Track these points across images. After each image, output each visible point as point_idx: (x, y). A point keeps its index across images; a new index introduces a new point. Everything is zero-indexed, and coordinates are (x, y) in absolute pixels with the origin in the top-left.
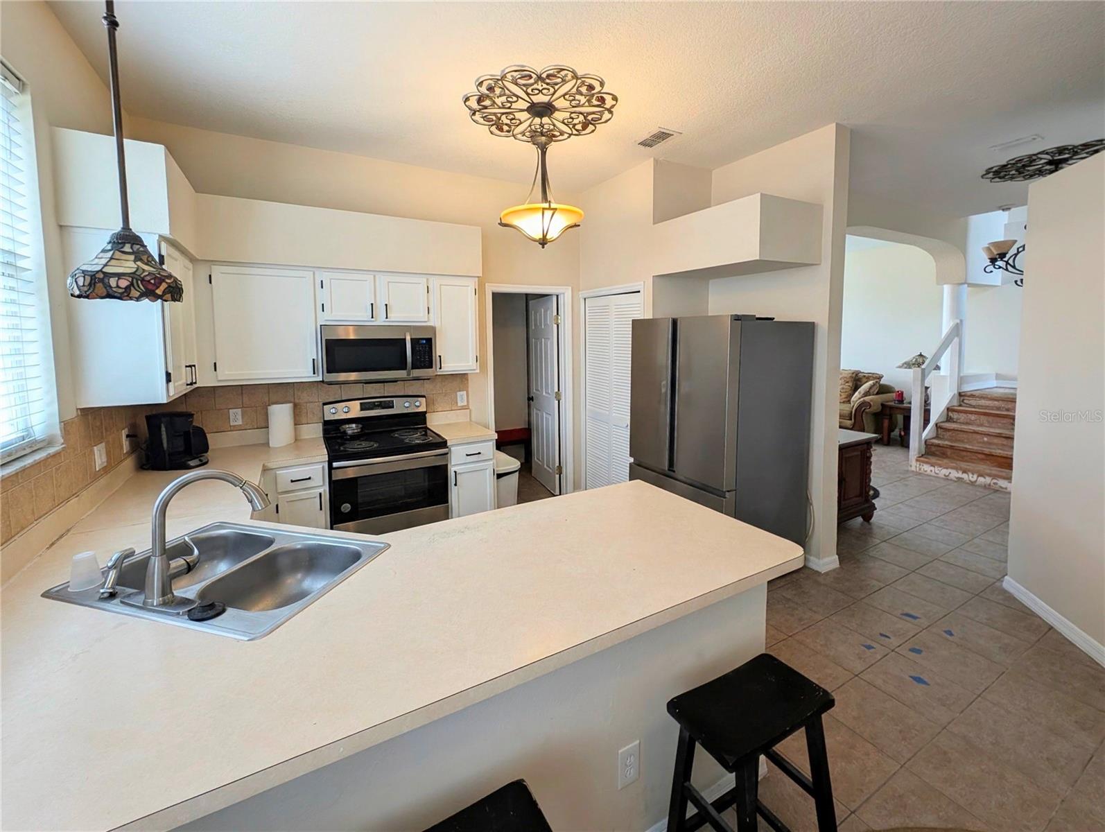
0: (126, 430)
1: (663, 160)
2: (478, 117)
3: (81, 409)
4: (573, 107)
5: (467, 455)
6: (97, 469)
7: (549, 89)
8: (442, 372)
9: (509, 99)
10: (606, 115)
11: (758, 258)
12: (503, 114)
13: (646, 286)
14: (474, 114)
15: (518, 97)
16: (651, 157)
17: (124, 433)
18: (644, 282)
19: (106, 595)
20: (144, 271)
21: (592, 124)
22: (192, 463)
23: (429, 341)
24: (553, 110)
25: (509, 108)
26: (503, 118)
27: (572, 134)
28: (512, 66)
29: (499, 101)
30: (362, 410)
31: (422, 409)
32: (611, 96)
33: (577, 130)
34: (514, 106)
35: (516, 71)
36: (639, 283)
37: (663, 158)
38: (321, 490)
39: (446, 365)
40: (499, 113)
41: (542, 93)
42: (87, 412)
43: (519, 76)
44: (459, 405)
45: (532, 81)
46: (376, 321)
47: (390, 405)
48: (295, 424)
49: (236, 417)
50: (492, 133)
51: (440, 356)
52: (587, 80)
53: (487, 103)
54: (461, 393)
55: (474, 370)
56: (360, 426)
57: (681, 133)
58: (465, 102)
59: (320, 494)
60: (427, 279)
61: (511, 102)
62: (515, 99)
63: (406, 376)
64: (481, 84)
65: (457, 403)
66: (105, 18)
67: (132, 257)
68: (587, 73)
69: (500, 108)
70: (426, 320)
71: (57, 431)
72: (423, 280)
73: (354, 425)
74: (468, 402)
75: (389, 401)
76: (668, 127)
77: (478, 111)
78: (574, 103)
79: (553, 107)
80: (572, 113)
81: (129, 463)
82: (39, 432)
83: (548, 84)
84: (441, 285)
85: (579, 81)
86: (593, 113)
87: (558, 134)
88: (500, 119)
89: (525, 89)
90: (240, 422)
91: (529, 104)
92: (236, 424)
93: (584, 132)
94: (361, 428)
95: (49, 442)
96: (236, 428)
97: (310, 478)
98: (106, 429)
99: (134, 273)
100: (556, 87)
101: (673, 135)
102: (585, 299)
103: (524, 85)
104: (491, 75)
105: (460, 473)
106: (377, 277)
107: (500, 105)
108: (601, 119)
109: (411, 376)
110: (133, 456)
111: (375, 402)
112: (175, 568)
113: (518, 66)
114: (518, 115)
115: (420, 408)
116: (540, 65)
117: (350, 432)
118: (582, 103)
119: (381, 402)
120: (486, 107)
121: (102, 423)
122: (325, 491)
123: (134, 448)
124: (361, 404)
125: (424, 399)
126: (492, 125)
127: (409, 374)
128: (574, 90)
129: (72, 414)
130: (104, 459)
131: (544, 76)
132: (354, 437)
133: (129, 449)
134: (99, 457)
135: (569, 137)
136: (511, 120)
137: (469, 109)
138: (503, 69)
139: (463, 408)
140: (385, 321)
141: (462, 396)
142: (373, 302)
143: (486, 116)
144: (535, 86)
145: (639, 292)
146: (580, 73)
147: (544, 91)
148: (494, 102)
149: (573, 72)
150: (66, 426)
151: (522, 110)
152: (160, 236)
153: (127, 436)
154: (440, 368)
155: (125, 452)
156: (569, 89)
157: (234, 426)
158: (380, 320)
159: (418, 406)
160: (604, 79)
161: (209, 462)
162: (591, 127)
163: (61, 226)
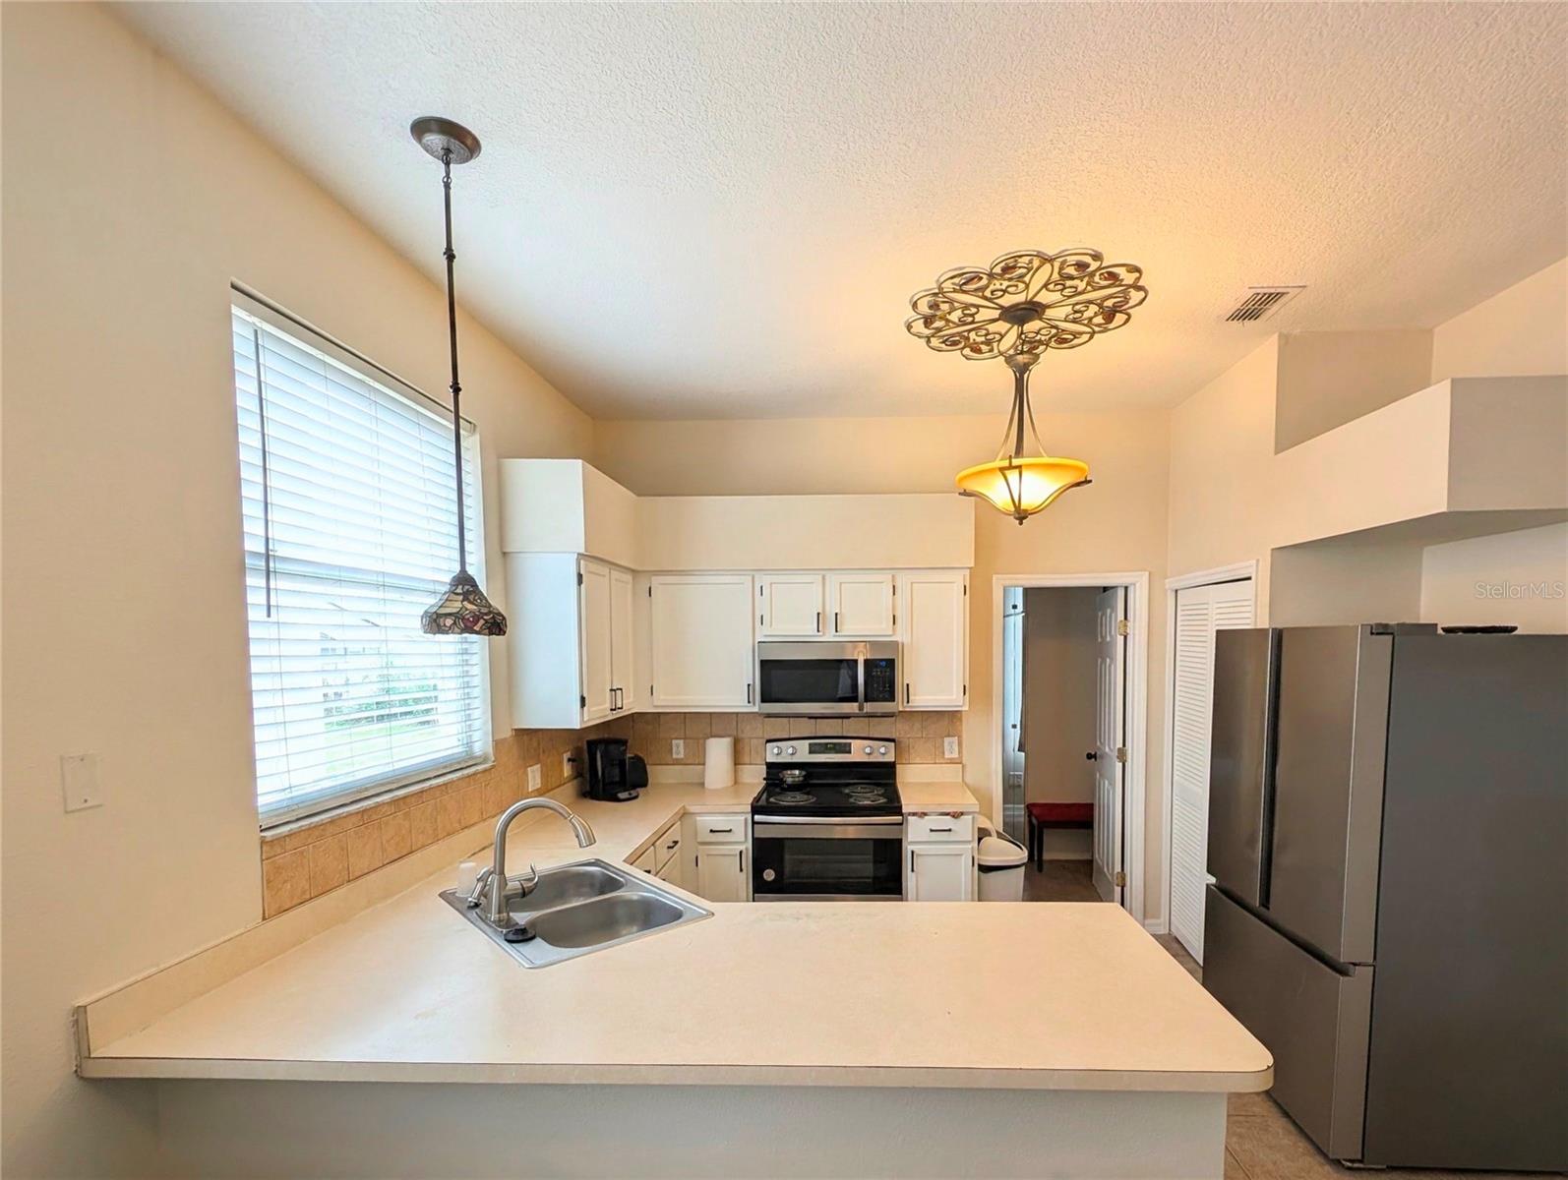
0: (569, 753)
1: (1301, 332)
2: (935, 342)
3: (516, 730)
4: (1070, 297)
5: (932, 831)
6: (530, 790)
7: (1017, 286)
8: (911, 707)
9: (966, 312)
10: (1135, 296)
11: (1444, 509)
12: (969, 331)
13: (1259, 567)
14: (928, 342)
15: (977, 307)
16: (1274, 333)
17: (566, 756)
18: (1258, 561)
19: (472, 904)
20: (467, 609)
21: (1121, 312)
22: (621, 796)
23: (891, 663)
24: (1039, 309)
25: (973, 322)
26: (972, 335)
27: (1094, 332)
28: (946, 272)
29: (955, 317)
30: (811, 752)
31: (890, 758)
32: (1124, 269)
33: (1099, 325)
34: (978, 318)
35: (952, 278)
36: (1247, 564)
37: (1299, 330)
38: (742, 847)
39: (917, 698)
40: (964, 331)
41: (1009, 293)
42: (521, 733)
43: (963, 281)
44: (946, 757)
45: (984, 282)
46: (824, 634)
47: (846, 749)
48: (735, 764)
49: (679, 749)
50: (967, 358)
51: (908, 685)
52: (1068, 258)
53: (938, 324)
54: (950, 739)
55: (961, 706)
56: (804, 773)
57: (1305, 287)
58: (909, 331)
59: (741, 852)
60: (893, 576)
61: (972, 315)
62: (974, 310)
63: (857, 711)
64: (915, 305)
65: (943, 753)
66: (451, 387)
67: (461, 598)
68: (1063, 248)
69: (958, 326)
70: (891, 633)
71: (490, 750)
72: (887, 577)
73: (797, 772)
74: (960, 752)
75: (845, 744)
76: (1267, 283)
77: (933, 336)
78: (1067, 292)
79: (1039, 304)
80: (1074, 305)
81: (570, 789)
82: (478, 749)
83: (1010, 279)
84: (912, 583)
85: (1057, 264)
86: (1110, 297)
87: (1071, 337)
88: (968, 338)
89: (980, 294)
90: (682, 756)
91: (1000, 311)
92: (679, 757)
93: (1111, 326)
94: (804, 776)
95: (485, 760)
96: (677, 762)
97: (730, 831)
98: (544, 752)
99: (458, 613)
100: (1027, 279)
101: (1288, 293)
102: (1176, 591)
103: (976, 290)
104: (925, 291)
105: (917, 855)
106: (827, 578)
107: (956, 320)
108: (1128, 303)
109: (865, 711)
110: (575, 781)
111: (827, 744)
112: (510, 890)
113: (956, 269)
114: (992, 327)
115: (886, 756)
116: (982, 260)
117: (789, 780)
118: (1079, 289)
119: (834, 744)
120: (939, 330)
121: (539, 744)
122: (747, 849)
123: (578, 774)
124: (810, 744)
125: (893, 744)
126: (963, 348)
127: (861, 708)
128: (1056, 276)
129: (507, 734)
130: (539, 780)
131: (997, 270)
132: (795, 788)
133: (570, 773)
134: (534, 777)
135: (1091, 338)
136: (986, 335)
137: (919, 337)
138: (936, 278)
139: (952, 762)
140: (835, 636)
141: (950, 744)
142: (820, 611)
143: (946, 340)
144: (992, 287)
145: (1249, 578)
146: (1051, 252)
147: (1010, 290)
148: (948, 321)
149: (1039, 255)
150: (498, 744)
151: (994, 321)
152: (579, 554)
153: (569, 760)
154: (908, 702)
155: (566, 775)
156: (1049, 275)
157: (677, 759)
158: (829, 635)
159: (883, 754)
160: (1096, 249)
161: (640, 798)
162: (1120, 318)
163: (504, 554)
